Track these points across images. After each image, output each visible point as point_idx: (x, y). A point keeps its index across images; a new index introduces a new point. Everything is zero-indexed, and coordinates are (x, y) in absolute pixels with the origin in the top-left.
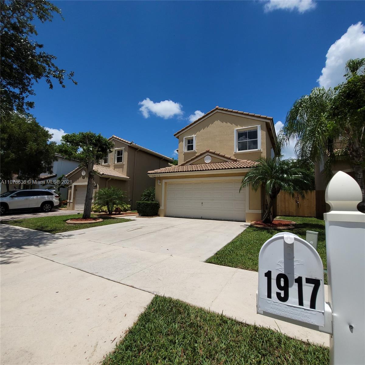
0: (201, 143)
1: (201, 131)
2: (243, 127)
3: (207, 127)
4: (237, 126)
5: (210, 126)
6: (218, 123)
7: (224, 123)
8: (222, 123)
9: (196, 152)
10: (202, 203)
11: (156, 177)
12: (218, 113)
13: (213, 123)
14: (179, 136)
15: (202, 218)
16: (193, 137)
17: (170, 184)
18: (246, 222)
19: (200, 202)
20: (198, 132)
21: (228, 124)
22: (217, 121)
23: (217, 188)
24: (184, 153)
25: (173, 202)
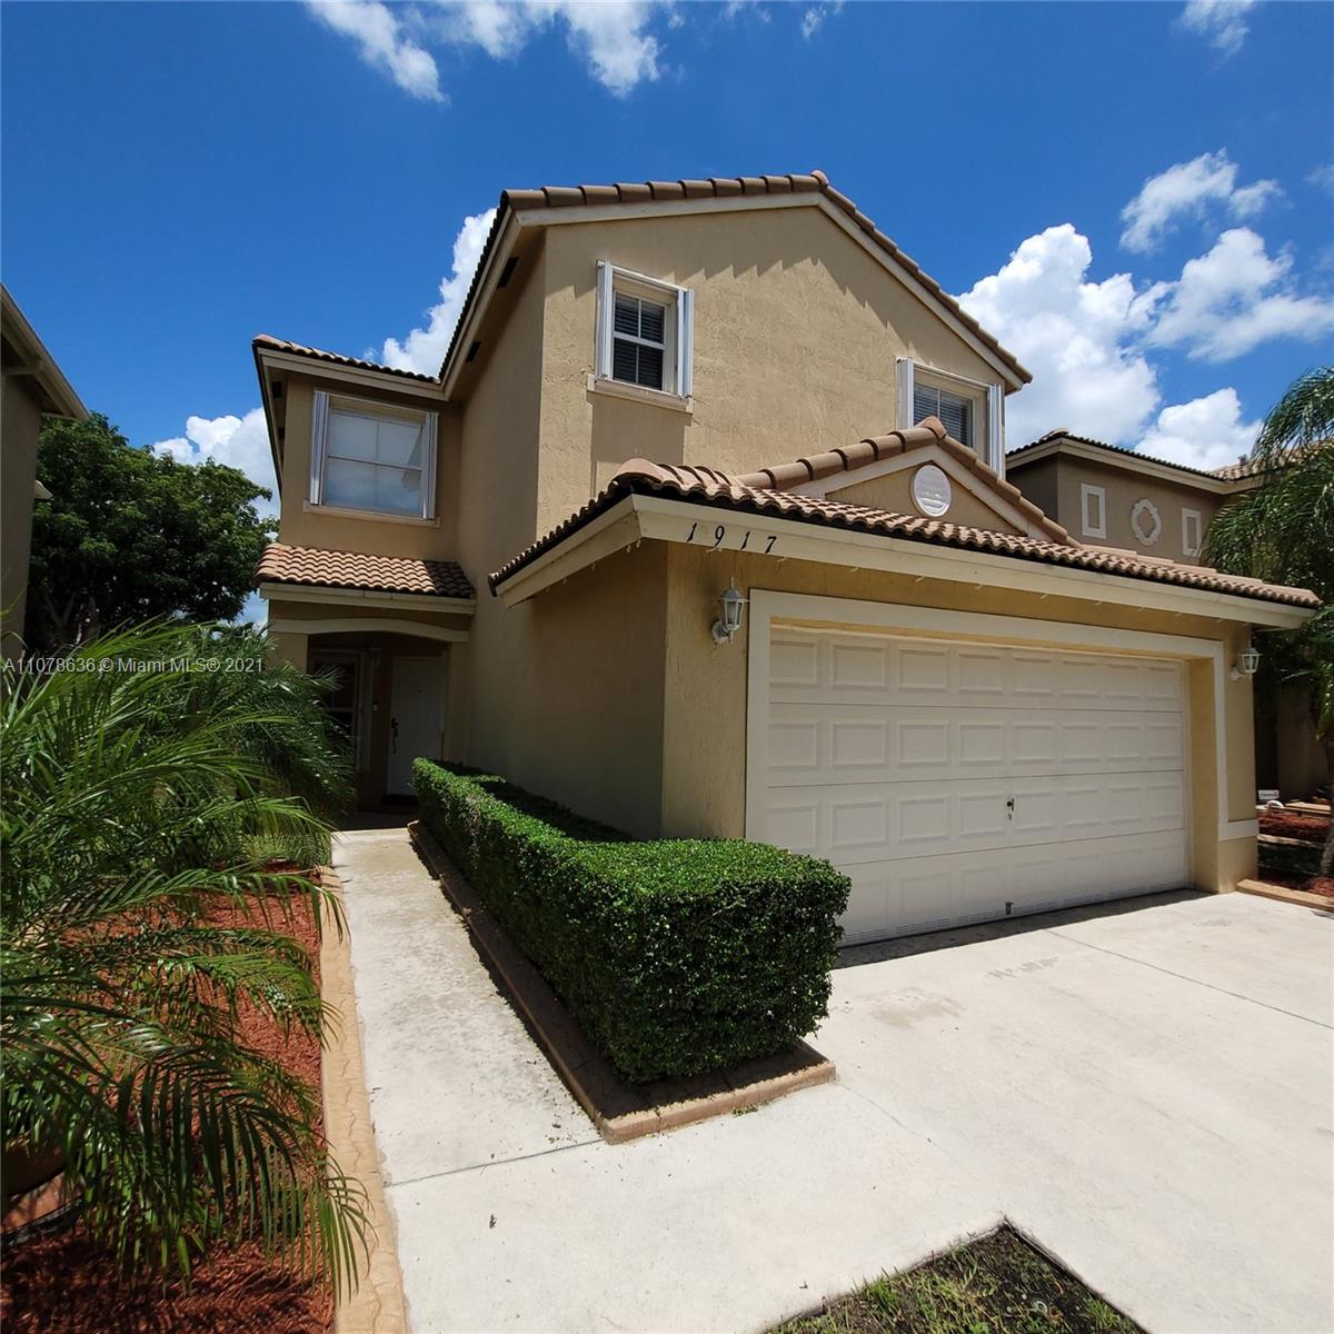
0: (717, 363)
1: (718, 276)
2: (929, 363)
3: (759, 274)
4: (907, 346)
5: (773, 269)
7: (850, 297)
8: (838, 291)
9: (689, 409)
10: (1009, 804)
11: (722, 545)
12: (815, 215)
13: (792, 264)
14: (549, 226)
15: (1008, 912)
16: (677, 292)
17: (786, 638)
18: (1221, 889)
19: (998, 797)
20: (701, 275)
21: (869, 314)
22: (815, 263)
23: (1080, 696)
24: (596, 387)
25: (810, 809)
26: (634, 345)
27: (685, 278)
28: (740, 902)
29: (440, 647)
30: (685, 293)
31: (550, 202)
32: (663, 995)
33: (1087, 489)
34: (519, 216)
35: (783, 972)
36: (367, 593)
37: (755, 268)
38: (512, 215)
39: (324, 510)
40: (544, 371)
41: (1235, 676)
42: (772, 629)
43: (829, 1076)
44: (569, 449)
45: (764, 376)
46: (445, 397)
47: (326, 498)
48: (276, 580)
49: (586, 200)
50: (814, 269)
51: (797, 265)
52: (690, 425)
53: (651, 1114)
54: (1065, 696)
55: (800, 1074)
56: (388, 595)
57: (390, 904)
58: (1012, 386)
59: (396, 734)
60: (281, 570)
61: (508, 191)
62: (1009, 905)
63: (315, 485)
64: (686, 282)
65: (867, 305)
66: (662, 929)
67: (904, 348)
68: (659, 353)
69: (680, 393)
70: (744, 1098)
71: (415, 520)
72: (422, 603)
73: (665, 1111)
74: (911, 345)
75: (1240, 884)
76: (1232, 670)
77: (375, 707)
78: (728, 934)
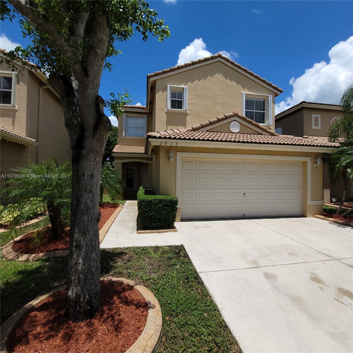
0: (195, 101)
1: (194, 82)
2: (251, 93)
3: (204, 80)
4: (245, 89)
5: (208, 78)
6: (219, 77)
7: (228, 80)
8: (225, 80)
9: (188, 112)
10: (244, 194)
11: (167, 145)
12: (220, 63)
13: (213, 76)
14: (157, 80)
15: (244, 216)
16: (184, 88)
17: (188, 161)
18: (308, 216)
19: (242, 192)
20: (190, 83)
21: (234, 83)
22: (219, 74)
23: (265, 171)
24: (167, 111)
25: (194, 193)
26: (176, 100)
27: (187, 84)
28: (157, 202)
29: (147, 164)
30: (186, 88)
31: (156, 75)
32: (145, 214)
33: (314, 116)
34: (150, 79)
35: (165, 213)
36: (132, 154)
37: (204, 78)
38: (149, 79)
39: (125, 137)
40: (156, 109)
41: (315, 165)
42: (181, 159)
43: (176, 231)
44: (162, 124)
45: (206, 103)
46: (148, 112)
47: (126, 136)
48: (115, 152)
49: (164, 73)
50: (219, 76)
51: (214, 76)
52: (188, 116)
53: (144, 231)
54: (262, 171)
55: (170, 230)
56: (135, 154)
57: (129, 210)
58: (277, 94)
59: (142, 182)
60: (116, 150)
61: (148, 75)
62: (244, 215)
63: (124, 133)
64: (187, 85)
65: (233, 81)
66: (144, 204)
67: (244, 89)
68: (181, 101)
69: (185, 110)
70: (159, 231)
71: (143, 138)
72: (134, 155)
73: (146, 231)
74: (246, 89)
75: (315, 216)
76: (314, 164)
77: (138, 177)
78: (155, 206)
